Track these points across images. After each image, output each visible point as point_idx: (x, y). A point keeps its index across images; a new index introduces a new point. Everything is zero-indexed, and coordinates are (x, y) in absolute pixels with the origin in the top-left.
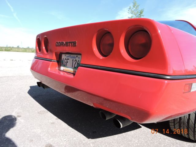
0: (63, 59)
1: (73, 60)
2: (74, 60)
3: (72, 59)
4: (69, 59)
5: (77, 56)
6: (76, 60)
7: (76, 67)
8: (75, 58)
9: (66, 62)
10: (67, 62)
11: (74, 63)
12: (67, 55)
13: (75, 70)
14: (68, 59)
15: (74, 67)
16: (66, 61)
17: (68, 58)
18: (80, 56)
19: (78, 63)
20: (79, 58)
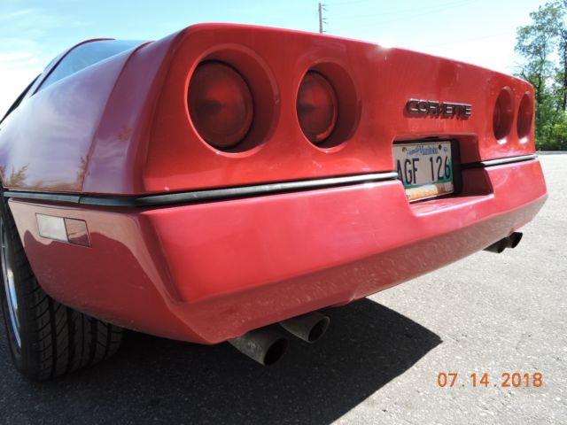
0: (399, 162)
1: (431, 160)
2: (435, 157)
3: (428, 157)
4: (418, 160)
5: (440, 147)
6: (439, 158)
7: (442, 178)
8: (434, 151)
9: (410, 171)
10: (415, 170)
11: (436, 166)
12: (411, 147)
13: (441, 185)
14: (414, 160)
15: (439, 178)
16: (409, 167)
17: (414, 156)
18: (447, 145)
19: (446, 166)
20: (445, 152)
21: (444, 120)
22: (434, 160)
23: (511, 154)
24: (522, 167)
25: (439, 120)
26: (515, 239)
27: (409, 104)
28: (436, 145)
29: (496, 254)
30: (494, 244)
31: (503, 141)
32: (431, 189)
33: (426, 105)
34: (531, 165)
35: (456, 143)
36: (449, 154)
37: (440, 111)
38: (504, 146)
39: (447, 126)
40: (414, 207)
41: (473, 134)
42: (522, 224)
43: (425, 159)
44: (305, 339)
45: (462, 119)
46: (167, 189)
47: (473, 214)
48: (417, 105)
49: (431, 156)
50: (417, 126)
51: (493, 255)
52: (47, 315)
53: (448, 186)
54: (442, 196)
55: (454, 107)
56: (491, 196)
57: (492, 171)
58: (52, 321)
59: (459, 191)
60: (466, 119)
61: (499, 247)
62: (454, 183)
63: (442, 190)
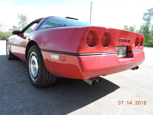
2: (123, 49)
8: (123, 48)
10: (119, 52)
11: (123, 51)
12: (119, 47)
13: (124, 55)
15: (123, 54)
16: (118, 51)
17: (119, 49)
18: (126, 47)
19: (125, 51)
20: (125, 49)
21: (126, 43)
22: (123, 50)
23: (138, 50)
24: (140, 53)
25: (125, 43)
26: (137, 68)
27: (120, 40)
28: (123, 47)
29: (133, 70)
30: (133, 68)
31: (137, 47)
32: (122, 56)
33: (123, 40)
34: (142, 52)
35: (127, 47)
36: (126, 49)
37: (125, 41)
38: (137, 48)
39: (126, 44)
40: (119, 59)
41: (131, 45)
42: (139, 65)
43: (121, 50)
44: (98, 81)
45: (129, 42)
46: (82, 53)
47: (130, 61)
48: (121, 40)
49: (122, 49)
50: (121, 44)
51: (132, 71)
52: (45, 74)
53: (125, 55)
54: (124, 57)
55: (128, 40)
56: (133, 58)
57: (134, 53)
58: (46, 75)
59: (127, 57)
60: (130, 42)
61: (134, 69)
62: (126, 55)
63: (123, 56)
